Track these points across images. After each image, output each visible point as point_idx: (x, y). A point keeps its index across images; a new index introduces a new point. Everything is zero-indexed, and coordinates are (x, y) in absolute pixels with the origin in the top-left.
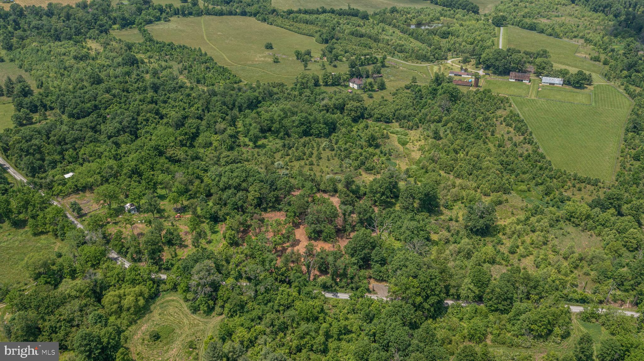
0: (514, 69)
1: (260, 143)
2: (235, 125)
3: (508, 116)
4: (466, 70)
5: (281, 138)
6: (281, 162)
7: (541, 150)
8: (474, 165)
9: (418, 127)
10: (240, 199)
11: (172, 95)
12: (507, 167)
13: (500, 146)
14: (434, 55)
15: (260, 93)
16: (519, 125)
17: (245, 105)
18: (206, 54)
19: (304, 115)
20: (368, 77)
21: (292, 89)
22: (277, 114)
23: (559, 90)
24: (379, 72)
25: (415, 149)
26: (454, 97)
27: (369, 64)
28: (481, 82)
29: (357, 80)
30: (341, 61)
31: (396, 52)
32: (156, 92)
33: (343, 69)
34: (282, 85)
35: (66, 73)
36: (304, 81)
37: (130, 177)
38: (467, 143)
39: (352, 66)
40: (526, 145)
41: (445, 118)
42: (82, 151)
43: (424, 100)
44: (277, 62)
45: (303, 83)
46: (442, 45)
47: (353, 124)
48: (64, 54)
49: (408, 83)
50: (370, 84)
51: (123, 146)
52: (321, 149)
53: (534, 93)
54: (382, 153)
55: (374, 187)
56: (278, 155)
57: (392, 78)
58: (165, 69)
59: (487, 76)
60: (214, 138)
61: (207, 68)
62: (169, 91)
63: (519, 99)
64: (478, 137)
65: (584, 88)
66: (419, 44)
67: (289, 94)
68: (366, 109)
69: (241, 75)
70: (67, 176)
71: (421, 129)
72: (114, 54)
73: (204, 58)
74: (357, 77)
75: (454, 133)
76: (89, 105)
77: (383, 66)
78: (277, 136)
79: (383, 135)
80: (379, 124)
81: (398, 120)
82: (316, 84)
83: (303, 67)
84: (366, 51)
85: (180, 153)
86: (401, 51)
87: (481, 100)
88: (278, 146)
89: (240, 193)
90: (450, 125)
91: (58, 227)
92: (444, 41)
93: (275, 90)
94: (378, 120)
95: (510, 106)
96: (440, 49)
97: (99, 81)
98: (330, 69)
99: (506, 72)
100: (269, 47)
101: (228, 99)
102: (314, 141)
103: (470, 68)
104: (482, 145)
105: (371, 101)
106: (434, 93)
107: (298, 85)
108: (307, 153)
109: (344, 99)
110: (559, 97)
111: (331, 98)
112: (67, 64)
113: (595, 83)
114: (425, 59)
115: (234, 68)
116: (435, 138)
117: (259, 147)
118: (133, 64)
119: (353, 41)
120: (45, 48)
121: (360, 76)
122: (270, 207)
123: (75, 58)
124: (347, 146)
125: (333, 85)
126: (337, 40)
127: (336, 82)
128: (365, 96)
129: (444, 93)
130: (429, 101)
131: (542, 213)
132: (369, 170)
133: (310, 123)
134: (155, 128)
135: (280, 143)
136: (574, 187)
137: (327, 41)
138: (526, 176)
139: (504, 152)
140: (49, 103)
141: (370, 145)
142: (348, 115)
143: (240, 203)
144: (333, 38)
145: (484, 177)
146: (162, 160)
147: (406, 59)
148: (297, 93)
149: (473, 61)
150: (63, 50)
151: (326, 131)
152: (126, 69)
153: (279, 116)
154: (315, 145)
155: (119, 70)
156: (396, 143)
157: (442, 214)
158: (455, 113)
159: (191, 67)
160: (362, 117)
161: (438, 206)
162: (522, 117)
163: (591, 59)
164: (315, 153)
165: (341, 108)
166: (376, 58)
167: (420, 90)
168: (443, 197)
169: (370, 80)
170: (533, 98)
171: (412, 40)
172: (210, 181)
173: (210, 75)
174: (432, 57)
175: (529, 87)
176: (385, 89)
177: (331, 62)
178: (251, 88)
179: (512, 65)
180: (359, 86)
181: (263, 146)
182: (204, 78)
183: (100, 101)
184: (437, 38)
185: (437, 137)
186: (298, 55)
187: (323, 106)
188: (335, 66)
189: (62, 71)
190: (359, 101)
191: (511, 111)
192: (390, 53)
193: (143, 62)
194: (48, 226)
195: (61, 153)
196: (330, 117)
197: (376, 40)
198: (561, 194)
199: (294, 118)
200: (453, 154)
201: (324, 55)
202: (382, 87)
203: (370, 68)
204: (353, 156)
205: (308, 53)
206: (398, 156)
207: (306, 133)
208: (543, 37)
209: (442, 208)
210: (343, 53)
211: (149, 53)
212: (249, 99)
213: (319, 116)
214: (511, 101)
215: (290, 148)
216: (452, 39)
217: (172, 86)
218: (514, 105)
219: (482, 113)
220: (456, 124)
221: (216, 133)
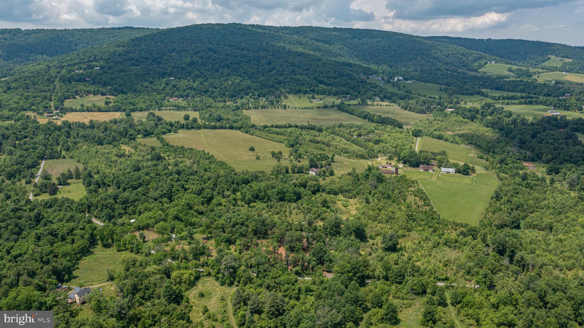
0: (423, 163)
1: (252, 205)
2: (235, 194)
3: (416, 191)
4: (390, 164)
5: (265, 202)
6: (266, 215)
7: (435, 209)
8: (390, 217)
9: (356, 197)
10: (244, 231)
11: (191, 177)
12: (410, 217)
13: (408, 207)
14: (368, 155)
15: (249, 176)
16: (422, 195)
17: (241, 183)
18: (208, 154)
19: (280, 187)
20: (322, 167)
21: (271, 175)
22: (263, 187)
23: (452, 176)
24: (330, 165)
25: (353, 209)
26: (380, 179)
27: (323, 160)
28: (400, 171)
29: (314, 169)
30: (303, 158)
31: (342, 153)
32: (179, 175)
33: (305, 163)
34: (264, 172)
35: (113, 165)
36: (279, 169)
37: (174, 220)
38: (386, 205)
39: (311, 160)
40: (426, 207)
41: (373, 192)
42: (139, 208)
43: (360, 181)
44: (258, 159)
45: (278, 171)
46: (374, 148)
47: (312, 195)
48: (108, 153)
49: (350, 170)
50: (324, 171)
51: (165, 204)
52: (292, 208)
53: (436, 178)
54: (331, 211)
55: (326, 225)
56: (264, 212)
57: (339, 169)
58: (181, 163)
59: (405, 168)
60: (223, 201)
61: (210, 162)
62: (188, 175)
63: (425, 181)
64: (394, 201)
65: (469, 175)
66: (359, 148)
67: (268, 177)
68: (321, 186)
69: (234, 166)
70: (132, 221)
71: (357, 198)
72: (143, 153)
73: (207, 157)
74: (315, 167)
75: (379, 200)
76: (135, 183)
77: (333, 161)
78: (263, 202)
79: (332, 201)
80: (330, 195)
81: (342, 192)
82: (287, 172)
83: (277, 162)
84: (322, 152)
85: (202, 208)
86: (346, 153)
87: (398, 181)
88: (264, 206)
89: (244, 227)
90: (377, 195)
91: (134, 246)
92: (376, 146)
93: (259, 175)
94: (329, 193)
95: (418, 185)
96: (373, 150)
97: (138, 169)
98: (296, 163)
99: (416, 165)
100: (252, 149)
101: (229, 179)
102: (286, 204)
103: (393, 163)
104: (396, 206)
105: (324, 182)
106: (367, 177)
107: (275, 172)
108: (283, 211)
109: (306, 179)
110: (451, 180)
111: (297, 179)
112: (113, 159)
113: (478, 172)
114: (362, 157)
115: (229, 162)
116: (366, 203)
117: (252, 207)
118: (158, 159)
119: (312, 146)
120: (94, 149)
121: (316, 167)
122: (262, 238)
123: (116, 155)
124: (309, 206)
125: (298, 172)
126: (300, 145)
127: (300, 171)
128: (321, 179)
129: (373, 176)
130: (364, 182)
131: (429, 240)
132: (323, 220)
133: (284, 192)
134: (183, 195)
135: (265, 205)
136: (452, 228)
137: (293, 146)
138: (423, 223)
139: (411, 210)
140: (107, 182)
141: (324, 206)
142: (309, 189)
143: (244, 233)
144: (297, 143)
145: (395, 223)
146: (192, 211)
147: (349, 157)
148: (274, 177)
149: (396, 159)
150: (107, 151)
151: (295, 198)
152: (155, 162)
153: (264, 188)
154: (288, 207)
155: (150, 163)
156: (341, 206)
157: (368, 242)
158: (380, 188)
159: (199, 161)
160: (318, 191)
161: (366, 238)
162: (425, 191)
163: (478, 157)
164: (288, 210)
165: (304, 186)
166: (327, 156)
167: (358, 175)
168: (368, 232)
169: (323, 169)
170: (434, 180)
171: (354, 145)
172: (224, 222)
173: (213, 166)
174: (367, 156)
175: (433, 174)
176: (334, 175)
177: (296, 159)
178: (243, 173)
179: (422, 160)
180: (316, 173)
181: (254, 207)
182: (209, 168)
183: (143, 181)
184: (371, 144)
185: (368, 202)
186: (273, 154)
187: (292, 184)
188: (299, 162)
189: (110, 164)
190: (316, 181)
191: (418, 188)
192: (338, 153)
193: (164, 159)
194: (127, 245)
195: (125, 209)
196: (297, 189)
197: (328, 145)
198: (443, 231)
199: (273, 190)
200: (377, 211)
201: (291, 155)
202: (332, 174)
203: (324, 162)
204: (312, 212)
205: (280, 153)
206: (342, 213)
207: (281, 199)
208: (447, 144)
209: (368, 239)
210: (304, 153)
211: (168, 153)
212: (243, 179)
213: (290, 189)
214: (419, 182)
215: (272, 208)
216: (381, 145)
217: (190, 172)
218: (420, 185)
219: (399, 189)
220: (380, 195)
221: (224, 198)
